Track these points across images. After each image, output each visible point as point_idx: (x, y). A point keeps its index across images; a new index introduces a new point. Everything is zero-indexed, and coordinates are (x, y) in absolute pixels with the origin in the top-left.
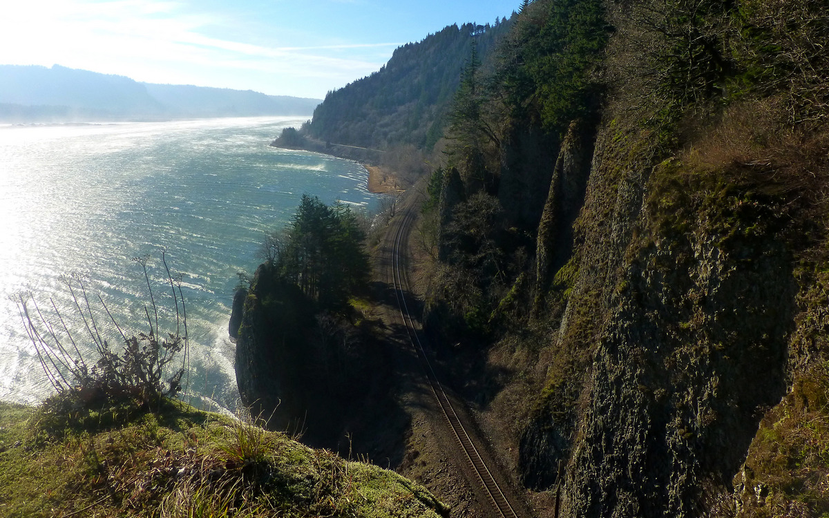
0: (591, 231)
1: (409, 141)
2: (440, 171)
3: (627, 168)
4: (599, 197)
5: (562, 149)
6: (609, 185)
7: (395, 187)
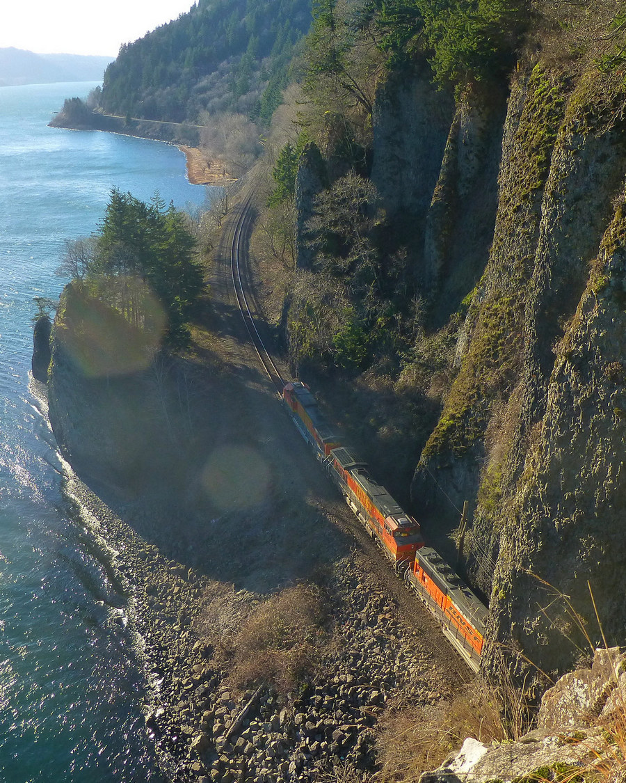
0: (503, 218)
1: (238, 111)
2: (289, 149)
3: (564, 129)
4: (515, 173)
5: (458, 111)
6: (530, 156)
7: (224, 174)
